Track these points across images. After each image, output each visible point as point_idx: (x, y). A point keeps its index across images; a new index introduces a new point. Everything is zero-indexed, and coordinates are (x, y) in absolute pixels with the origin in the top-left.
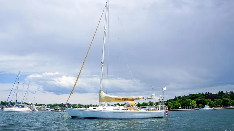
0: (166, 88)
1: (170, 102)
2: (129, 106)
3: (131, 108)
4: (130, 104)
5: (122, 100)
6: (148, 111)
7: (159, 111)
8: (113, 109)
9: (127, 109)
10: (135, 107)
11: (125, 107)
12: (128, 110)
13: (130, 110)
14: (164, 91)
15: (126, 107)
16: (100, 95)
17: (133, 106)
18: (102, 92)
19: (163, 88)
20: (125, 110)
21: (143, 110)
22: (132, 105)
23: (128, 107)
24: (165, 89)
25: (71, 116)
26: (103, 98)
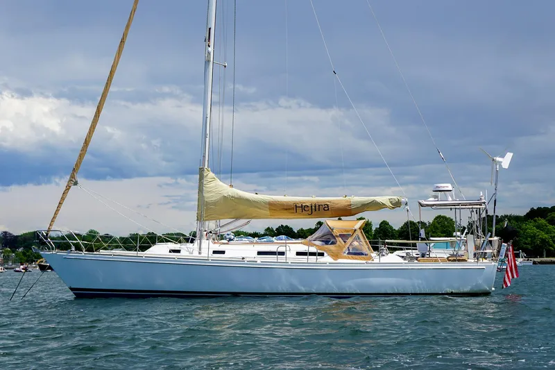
0: (509, 156)
1: (543, 221)
2: (329, 239)
3: (341, 248)
4: (336, 233)
5: (299, 210)
6: (416, 265)
7: (471, 263)
8: (259, 253)
9: (322, 254)
10: (356, 243)
11: (310, 244)
12: (327, 259)
13: (335, 256)
14: (497, 175)
15: (318, 243)
16: (201, 190)
17: (350, 240)
18: (211, 175)
19: (498, 159)
20: (312, 259)
21: (393, 259)
22: (341, 236)
23: (327, 242)
24: (506, 161)
25: (72, 289)
26: (215, 203)
